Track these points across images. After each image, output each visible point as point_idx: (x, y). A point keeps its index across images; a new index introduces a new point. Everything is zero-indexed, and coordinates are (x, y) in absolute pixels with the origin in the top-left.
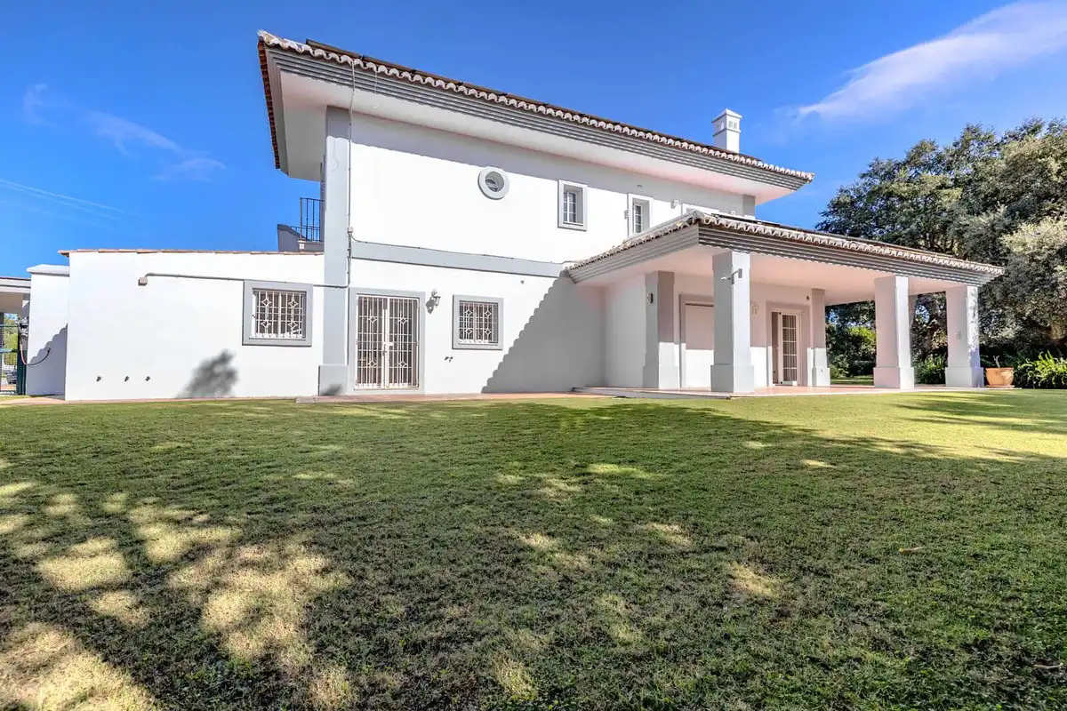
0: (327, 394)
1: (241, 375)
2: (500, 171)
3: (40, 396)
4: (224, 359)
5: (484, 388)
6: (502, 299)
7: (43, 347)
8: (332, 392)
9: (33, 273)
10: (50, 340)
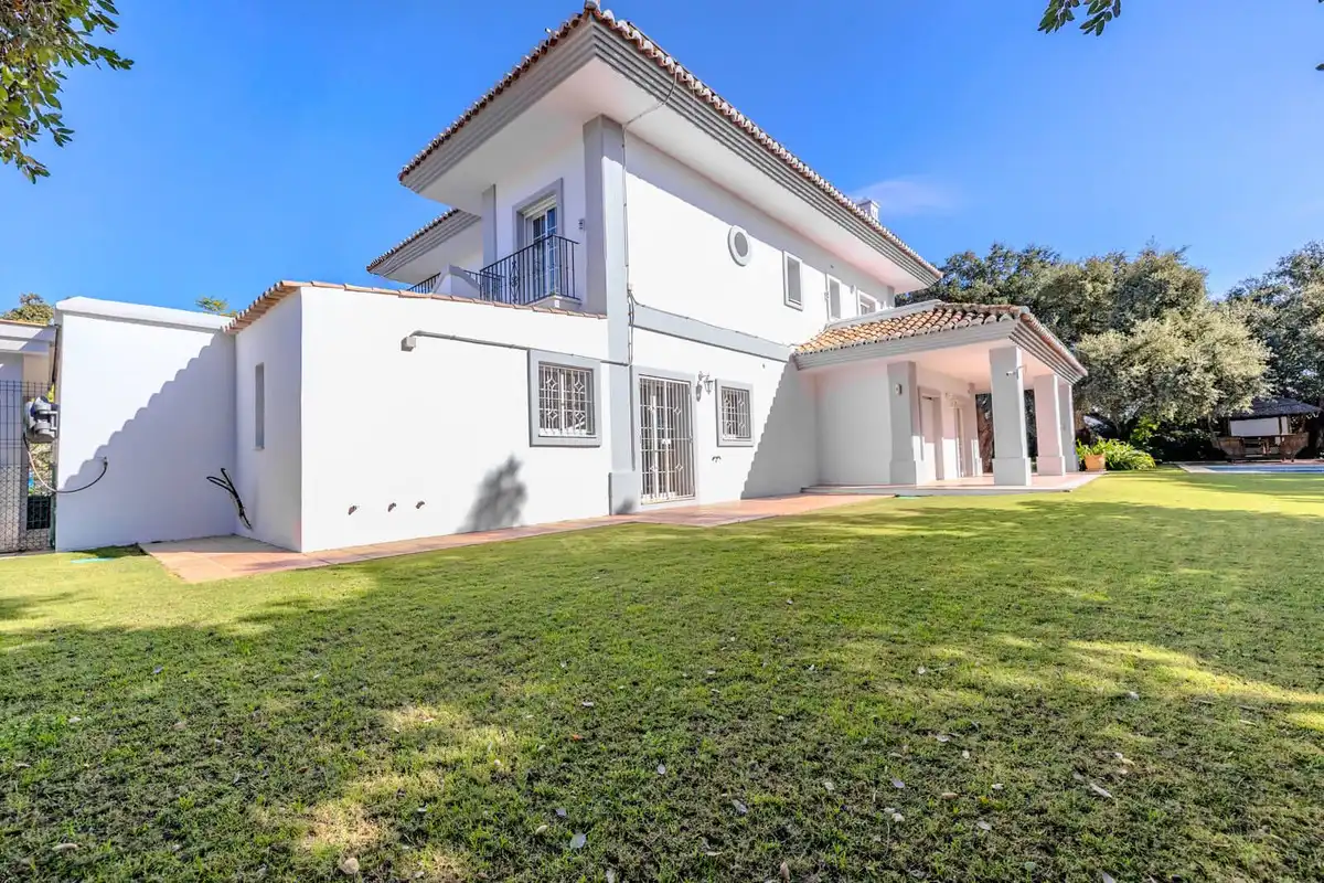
0: (620, 513)
1: (530, 491)
2: (744, 232)
3: (84, 552)
4: (512, 467)
5: (743, 493)
6: (751, 386)
7: (91, 457)
8: (626, 509)
9: (68, 312)
10: (105, 442)
